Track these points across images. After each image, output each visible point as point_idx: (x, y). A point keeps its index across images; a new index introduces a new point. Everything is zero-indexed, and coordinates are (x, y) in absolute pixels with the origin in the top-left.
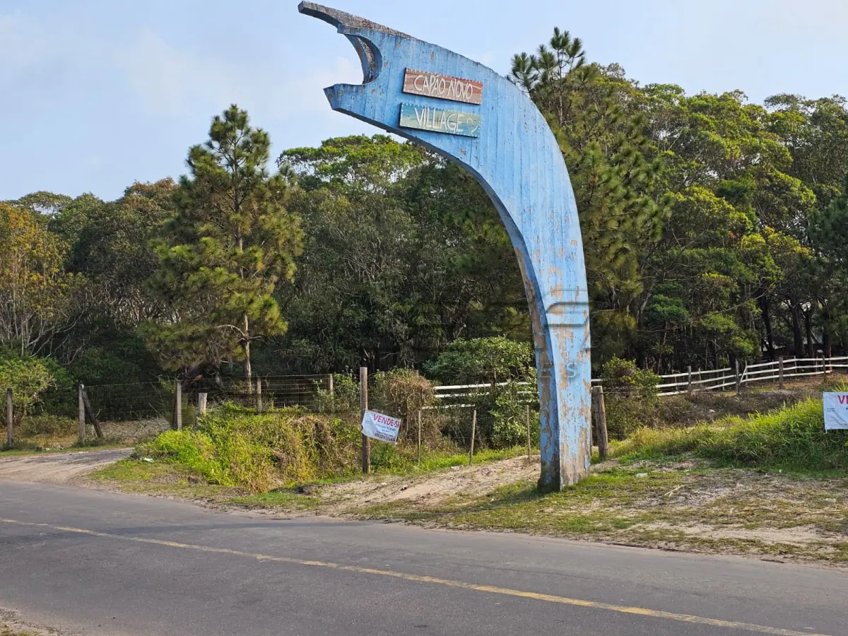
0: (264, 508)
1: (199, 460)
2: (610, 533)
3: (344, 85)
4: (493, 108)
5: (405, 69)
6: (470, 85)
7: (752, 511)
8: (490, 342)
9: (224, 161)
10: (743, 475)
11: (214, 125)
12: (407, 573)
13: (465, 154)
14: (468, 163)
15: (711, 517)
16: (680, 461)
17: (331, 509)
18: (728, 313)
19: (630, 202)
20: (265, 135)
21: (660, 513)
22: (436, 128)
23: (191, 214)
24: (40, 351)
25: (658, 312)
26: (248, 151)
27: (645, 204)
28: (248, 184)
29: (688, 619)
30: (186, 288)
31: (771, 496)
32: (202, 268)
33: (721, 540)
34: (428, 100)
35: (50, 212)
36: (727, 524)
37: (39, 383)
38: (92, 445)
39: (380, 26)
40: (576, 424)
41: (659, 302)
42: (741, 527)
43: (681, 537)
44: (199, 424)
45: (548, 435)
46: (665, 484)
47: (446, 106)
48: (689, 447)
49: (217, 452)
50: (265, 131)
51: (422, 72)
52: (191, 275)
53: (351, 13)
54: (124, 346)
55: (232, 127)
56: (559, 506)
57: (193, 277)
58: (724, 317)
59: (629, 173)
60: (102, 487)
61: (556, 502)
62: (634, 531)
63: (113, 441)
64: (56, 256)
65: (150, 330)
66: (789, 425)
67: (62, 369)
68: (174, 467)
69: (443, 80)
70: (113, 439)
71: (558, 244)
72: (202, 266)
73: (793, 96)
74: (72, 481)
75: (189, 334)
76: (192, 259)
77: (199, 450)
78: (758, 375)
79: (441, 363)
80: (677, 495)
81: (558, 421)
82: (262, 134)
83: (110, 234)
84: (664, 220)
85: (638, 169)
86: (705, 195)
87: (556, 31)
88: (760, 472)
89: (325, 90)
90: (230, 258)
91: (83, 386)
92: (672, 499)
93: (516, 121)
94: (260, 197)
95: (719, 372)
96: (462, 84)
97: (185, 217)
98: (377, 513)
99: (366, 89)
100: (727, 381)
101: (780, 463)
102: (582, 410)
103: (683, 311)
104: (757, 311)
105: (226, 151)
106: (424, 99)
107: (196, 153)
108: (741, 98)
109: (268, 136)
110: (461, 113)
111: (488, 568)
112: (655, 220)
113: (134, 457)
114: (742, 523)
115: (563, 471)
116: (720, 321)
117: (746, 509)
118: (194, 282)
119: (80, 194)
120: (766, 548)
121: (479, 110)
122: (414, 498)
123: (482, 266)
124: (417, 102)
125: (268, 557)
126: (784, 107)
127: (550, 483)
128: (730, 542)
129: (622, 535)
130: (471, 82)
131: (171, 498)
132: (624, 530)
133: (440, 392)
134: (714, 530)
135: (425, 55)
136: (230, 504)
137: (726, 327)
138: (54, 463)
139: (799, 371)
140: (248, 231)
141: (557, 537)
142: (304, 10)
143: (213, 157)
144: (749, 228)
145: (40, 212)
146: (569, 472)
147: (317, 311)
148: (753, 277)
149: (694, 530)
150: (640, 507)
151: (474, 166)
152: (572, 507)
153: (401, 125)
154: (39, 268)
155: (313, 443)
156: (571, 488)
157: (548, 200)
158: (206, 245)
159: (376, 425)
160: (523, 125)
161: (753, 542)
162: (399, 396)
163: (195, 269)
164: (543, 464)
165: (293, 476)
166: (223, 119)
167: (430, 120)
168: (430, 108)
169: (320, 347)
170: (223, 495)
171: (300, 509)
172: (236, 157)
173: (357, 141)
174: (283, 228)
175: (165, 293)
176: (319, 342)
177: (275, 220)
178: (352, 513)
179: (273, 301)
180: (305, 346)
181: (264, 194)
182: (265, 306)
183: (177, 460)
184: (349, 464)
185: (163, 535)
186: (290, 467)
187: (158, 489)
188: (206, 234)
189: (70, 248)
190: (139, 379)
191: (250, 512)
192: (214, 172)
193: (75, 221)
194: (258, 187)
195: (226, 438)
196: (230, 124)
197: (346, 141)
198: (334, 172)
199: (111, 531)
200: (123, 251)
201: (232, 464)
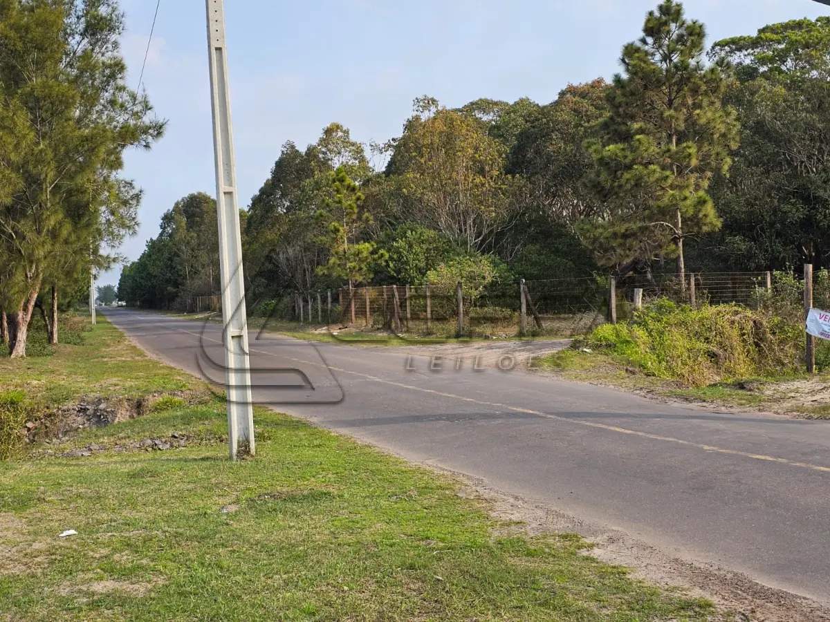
0: (704, 401)
1: (636, 352)
9: (658, 57)
11: (648, 21)
17: (776, 407)
20: (701, 27)
23: (625, 112)
24: (484, 248)
26: (683, 44)
28: (683, 78)
30: (620, 186)
32: (635, 167)
35: (490, 118)
37: (484, 278)
38: (533, 335)
44: (636, 318)
49: (654, 345)
50: (700, 22)
52: (625, 174)
54: (560, 244)
55: (666, 21)
57: (627, 176)
60: (546, 374)
64: (496, 159)
65: (585, 228)
67: (504, 265)
68: (612, 359)
70: (552, 331)
72: (636, 164)
75: (623, 231)
76: (625, 157)
77: (636, 342)
82: (697, 25)
83: (546, 136)
90: (663, 155)
91: (524, 280)
94: (695, 91)
97: (619, 115)
98: (825, 413)
105: (660, 47)
107: (630, 51)
109: (704, 27)
113: (574, 347)
119: (517, 99)
125: (715, 448)
131: (612, 387)
136: (670, 396)
138: (500, 350)
140: (682, 126)
143: (647, 53)
145: (481, 119)
147: (752, 206)
154: (482, 172)
155: (751, 341)
158: (640, 143)
159: (822, 324)
163: (629, 167)
165: (730, 372)
166: (657, 14)
169: (755, 244)
170: (662, 387)
171: (741, 405)
172: (670, 51)
173: (798, 25)
174: (719, 121)
175: (599, 192)
176: (754, 239)
177: (709, 114)
178: (798, 411)
179: (708, 198)
180: (739, 243)
181: (699, 87)
182: (699, 202)
183: (615, 351)
184: (789, 363)
185: (608, 420)
186: (727, 363)
187: (598, 378)
188: (639, 132)
189: (508, 151)
190: (574, 275)
191: (690, 405)
192: (647, 68)
193: (513, 125)
194: (693, 80)
195: (662, 333)
196: (664, 18)
197: (786, 27)
198: (772, 60)
199: (559, 414)
200: (558, 152)
201: (668, 358)
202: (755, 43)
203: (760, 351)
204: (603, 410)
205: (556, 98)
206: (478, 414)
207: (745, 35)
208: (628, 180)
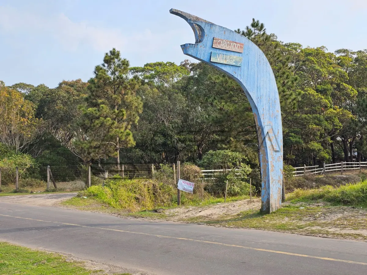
0: (143, 218)
1: (106, 198)
2: (296, 231)
3: (190, 44)
4: (247, 54)
5: (214, 38)
6: (239, 45)
7: (355, 223)
8: (225, 152)
9: (109, 73)
10: (346, 209)
11: (106, 57)
12: (224, 243)
13: (236, 73)
14: (237, 77)
15: (338, 225)
16: (317, 203)
17: (172, 219)
18: (318, 142)
19: (285, 94)
20: (127, 62)
21: (315, 223)
22: (225, 62)
23: (96, 94)
24: (24, 151)
25: (291, 141)
26: (120, 68)
27: (291, 95)
28: (120, 82)
29: (350, 262)
30: (94, 126)
31: (361, 218)
32: (100, 118)
33: (345, 234)
34: (222, 50)
35: (25, 92)
36: (345, 228)
37: (26, 165)
38: (53, 191)
39: (202, 19)
40: (277, 186)
41: (292, 136)
42: (352, 229)
43: (328, 233)
44: (105, 183)
45: (265, 190)
46: (314, 212)
47: (229, 53)
48: (321, 197)
49: (113, 195)
50: (127, 60)
51: (220, 39)
52: (96, 121)
53: (191, 14)
54: (59, 150)
55: (113, 58)
56: (271, 220)
57: (97, 122)
58: (317, 144)
59: (284, 81)
60: (69, 208)
61: (269, 218)
62: (306, 230)
63: (61, 190)
64: (31, 111)
65: (78, 143)
66: (363, 189)
67: (34, 159)
68: (97, 201)
69: (228, 42)
70: (61, 189)
71: (271, 112)
72: (101, 117)
73: (347, 50)
74: (55, 205)
75: (95, 145)
76: (96, 114)
77: (106, 193)
78: (330, 169)
79: (203, 160)
80: (320, 216)
81: (269, 185)
82: (126, 61)
83: (53, 101)
84: (298, 101)
85: (288, 80)
86: (312, 91)
87: (254, 20)
88: (353, 207)
89: (181, 46)
90: (112, 114)
91: (49, 166)
92: (318, 218)
93: (256, 60)
94: (125, 88)
95: (314, 167)
96: (236, 44)
97: (93, 95)
98: (192, 221)
99: (198, 46)
100: (317, 171)
101: (360, 204)
102: (279, 181)
103: (301, 141)
104: (331, 142)
105: (111, 68)
106: (220, 50)
107: (98, 69)
108: (325, 49)
109: (129, 62)
110: (235, 57)
111: (255, 242)
112: (295, 102)
113: (79, 196)
114: (351, 227)
115: (271, 205)
116: (316, 145)
117: (351, 222)
118: (97, 124)
119: (39, 84)
120: (365, 237)
121: (242, 55)
122: (205, 215)
123: (221, 120)
124: (218, 51)
125: (162, 236)
126: (343, 54)
127: (265, 210)
128: (349, 235)
129: (302, 231)
130: (240, 44)
131: (101, 213)
132: (302, 229)
133: (204, 172)
134: (341, 230)
135: (222, 32)
136: (128, 216)
137: (318, 148)
138: (41, 198)
139: (347, 167)
140: (120, 102)
141: (275, 231)
142: (172, 12)
143: (105, 70)
144: (329, 106)
145: (21, 92)
146: (274, 206)
147: (143, 137)
148: (330, 127)
149: (332, 230)
150: (306, 221)
151: (239, 78)
152: (277, 220)
153: (211, 61)
154: (23, 116)
155: (152, 192)
156: (274, 213)
157: (268, 93)
158: (103, 108)
159: (184, 185)
160: (259, 62)
161: (359, 235)
162: (187, 174)
163: (98, 118)
164: (262, 202)
165: (144, 206)
166: (109, 54)
167: (222, 59)
168: (223, 54)
169: (144, 152)
170: (123, 212)
171: (159, 218)
172: (115, 70)
173: (160, 64)
174: (135, 101)
175: (84, 128)
176: (143, 150)
177: (130, 97)
178: (182, 220)
179: (130, 132)
180: (139, 152)
181: (127, 87)
182: (127, 134)
183: (97, 198)
184: (166, 201)
185: (110, 227)
186: (143, 202)
187: (94, 209)
188: (102, 103)
189: (37, 108)
190: (66, 164)
191: (138, 219)
192: (106, 77)
193: (37, 96)
194: (124, 83)
195: (117, 189)
196: (112, 56)
197: (155, 64)
198: (150, 78)
199: (87, 225)
200: (60, 109)
201: (119, 200)
202: (143, 70)
203: (155, 197)
204: (104, 223)
205: (58, 86)
206: (50, 226)
207: (140, 67)
208: (97, 123)
